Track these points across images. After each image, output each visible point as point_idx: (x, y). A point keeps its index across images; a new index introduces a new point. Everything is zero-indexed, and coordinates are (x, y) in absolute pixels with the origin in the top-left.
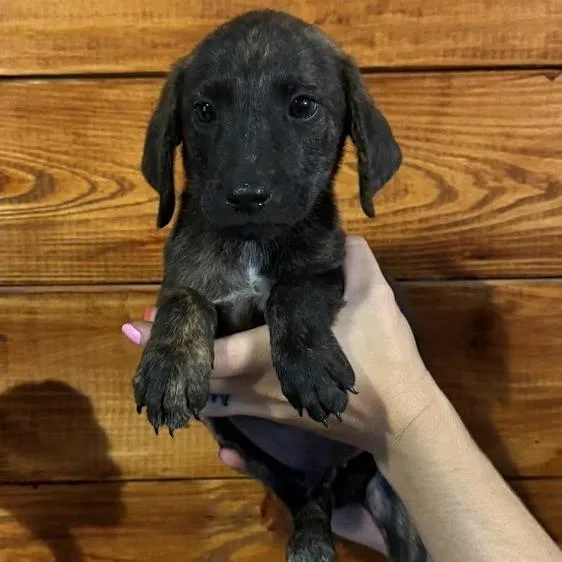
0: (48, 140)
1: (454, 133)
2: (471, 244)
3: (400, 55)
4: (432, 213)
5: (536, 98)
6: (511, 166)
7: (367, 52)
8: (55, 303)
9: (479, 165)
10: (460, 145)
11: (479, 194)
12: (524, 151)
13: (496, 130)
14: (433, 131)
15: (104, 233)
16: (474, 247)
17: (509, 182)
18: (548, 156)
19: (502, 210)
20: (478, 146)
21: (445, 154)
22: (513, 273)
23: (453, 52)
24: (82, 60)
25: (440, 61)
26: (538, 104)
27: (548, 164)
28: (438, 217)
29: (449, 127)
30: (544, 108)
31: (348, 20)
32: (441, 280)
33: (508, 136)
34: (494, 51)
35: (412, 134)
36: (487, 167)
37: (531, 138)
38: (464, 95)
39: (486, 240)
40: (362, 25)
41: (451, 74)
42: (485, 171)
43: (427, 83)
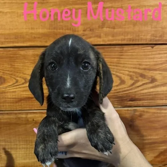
0: (3, 67)
1: (124, 64)
2: (130, 97)
3: (109, 41)
4: (118, 88)
5: (148, 53)
6: (141, 74)
7: (99, 39)
8: (6, 116)
9: (131, 73)
10: (126, 67)
11: (132, 82)
12: (145, 69)
13: (137, 63)
14: (118, 63)
15: (21, 95)
16: (130, 98)
17: (140, 78)
18: (152, 71)
19: (138, 87)
20: (131, 68)
21: (122, 70)
22: (141, 105)
23: (124, 39)
24: (13, 42)
25: (120, 42)
26: (149, 55)
27: (151, 73)
28: (120, 89)
29: (123, 62)
30: (150, 56)
31: (93, 30)
32: (120, 107)
33: (140, 65)
34: (136, 39)
35: (112, 64)
36: (134, 74)
37: (146, 65)
38: (127, 52)
39: (133, 96)
40: (97, 32)
41: (123, 46)
42: (133, 75)
43: (116, 49)
